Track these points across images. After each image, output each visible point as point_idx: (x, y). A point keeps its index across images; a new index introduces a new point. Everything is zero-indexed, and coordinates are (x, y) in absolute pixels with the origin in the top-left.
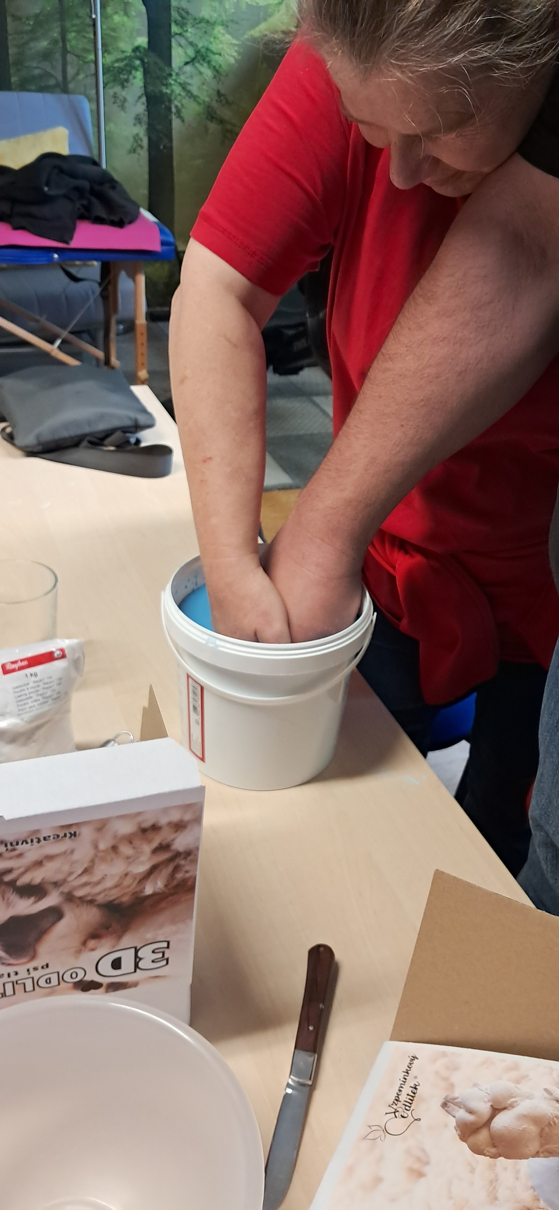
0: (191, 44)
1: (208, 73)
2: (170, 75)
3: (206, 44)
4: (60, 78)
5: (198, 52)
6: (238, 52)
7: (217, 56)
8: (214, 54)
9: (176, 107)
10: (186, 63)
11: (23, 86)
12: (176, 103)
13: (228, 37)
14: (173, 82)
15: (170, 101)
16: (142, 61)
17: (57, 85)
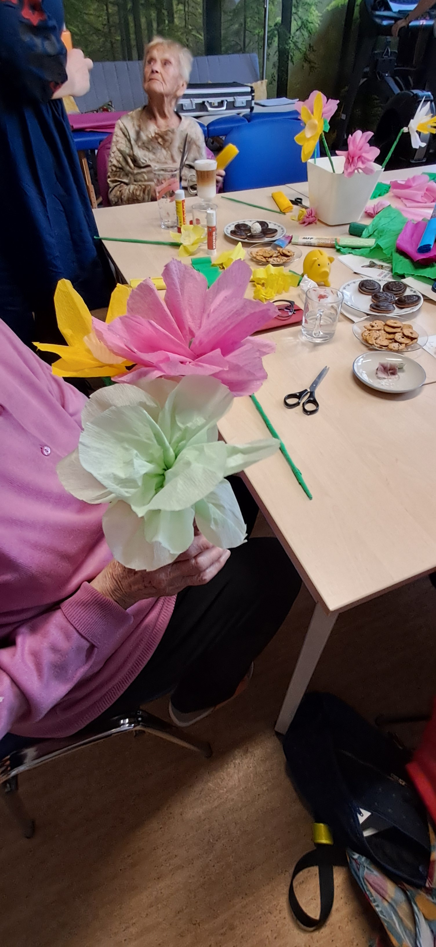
0: (300, 18)
1: (306, 34)
2: (290, 38)
3: (307, 17)
4: (242, 46)
5: (303, 22)
6: (321, 22)
7: (311, 24)
8: (310, 23)
9: (291, 56)
10: (297, 30)
11: (226, 53)
12: (292, 54)
13: (317, 12)
14: (290, 42)
15: (288, 53)
16: (278, 30)
17: (241, 50)
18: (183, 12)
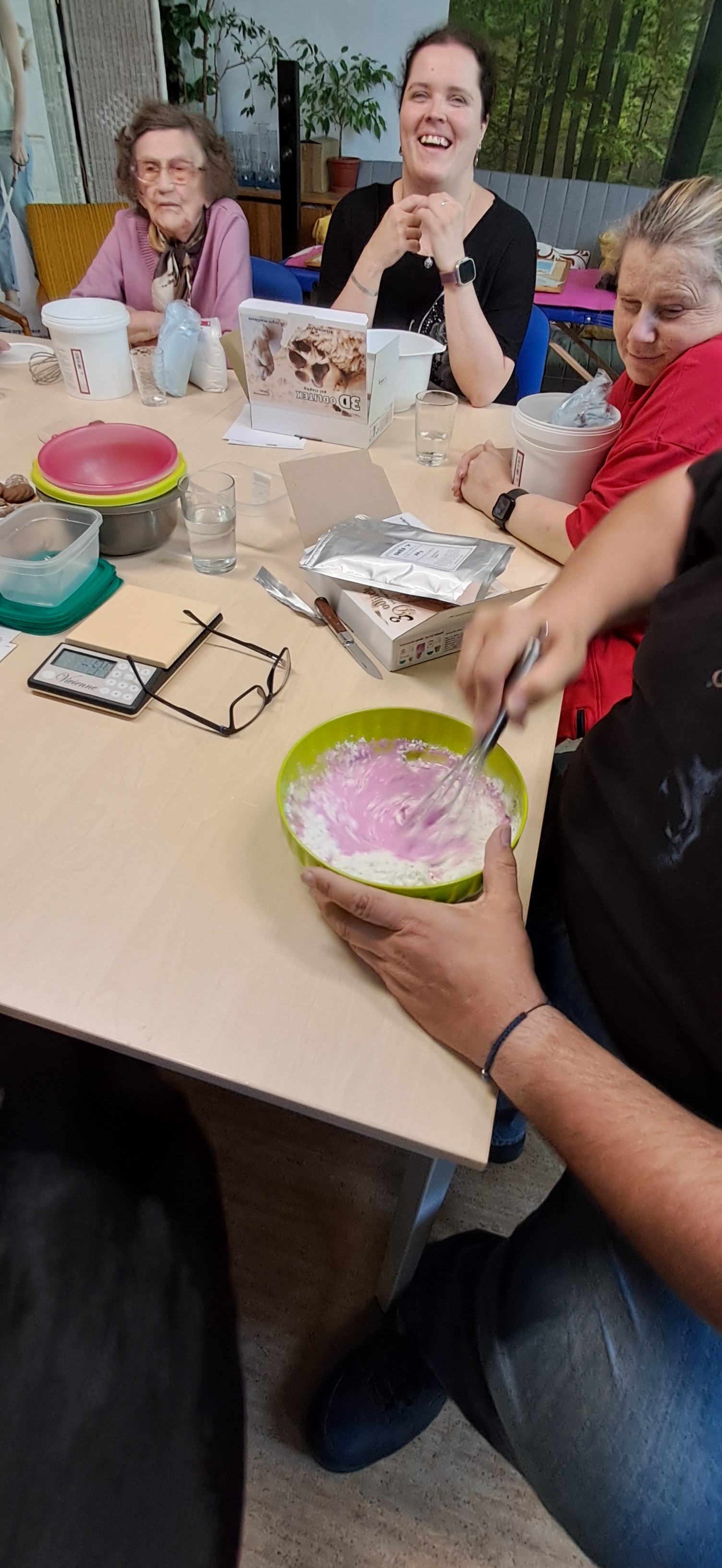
18: (639, 110)
